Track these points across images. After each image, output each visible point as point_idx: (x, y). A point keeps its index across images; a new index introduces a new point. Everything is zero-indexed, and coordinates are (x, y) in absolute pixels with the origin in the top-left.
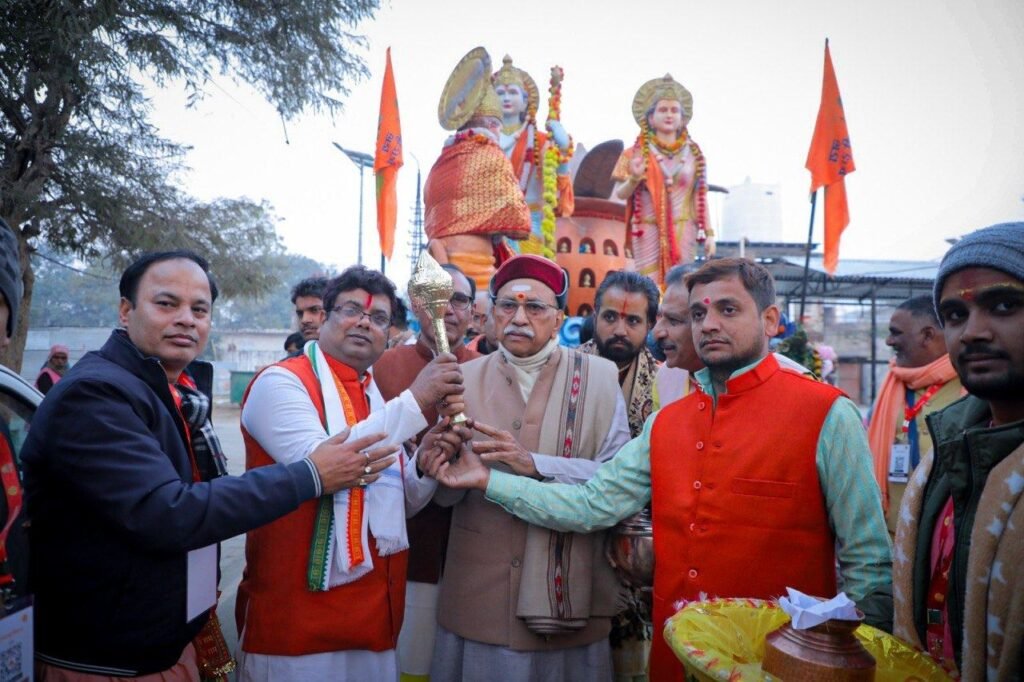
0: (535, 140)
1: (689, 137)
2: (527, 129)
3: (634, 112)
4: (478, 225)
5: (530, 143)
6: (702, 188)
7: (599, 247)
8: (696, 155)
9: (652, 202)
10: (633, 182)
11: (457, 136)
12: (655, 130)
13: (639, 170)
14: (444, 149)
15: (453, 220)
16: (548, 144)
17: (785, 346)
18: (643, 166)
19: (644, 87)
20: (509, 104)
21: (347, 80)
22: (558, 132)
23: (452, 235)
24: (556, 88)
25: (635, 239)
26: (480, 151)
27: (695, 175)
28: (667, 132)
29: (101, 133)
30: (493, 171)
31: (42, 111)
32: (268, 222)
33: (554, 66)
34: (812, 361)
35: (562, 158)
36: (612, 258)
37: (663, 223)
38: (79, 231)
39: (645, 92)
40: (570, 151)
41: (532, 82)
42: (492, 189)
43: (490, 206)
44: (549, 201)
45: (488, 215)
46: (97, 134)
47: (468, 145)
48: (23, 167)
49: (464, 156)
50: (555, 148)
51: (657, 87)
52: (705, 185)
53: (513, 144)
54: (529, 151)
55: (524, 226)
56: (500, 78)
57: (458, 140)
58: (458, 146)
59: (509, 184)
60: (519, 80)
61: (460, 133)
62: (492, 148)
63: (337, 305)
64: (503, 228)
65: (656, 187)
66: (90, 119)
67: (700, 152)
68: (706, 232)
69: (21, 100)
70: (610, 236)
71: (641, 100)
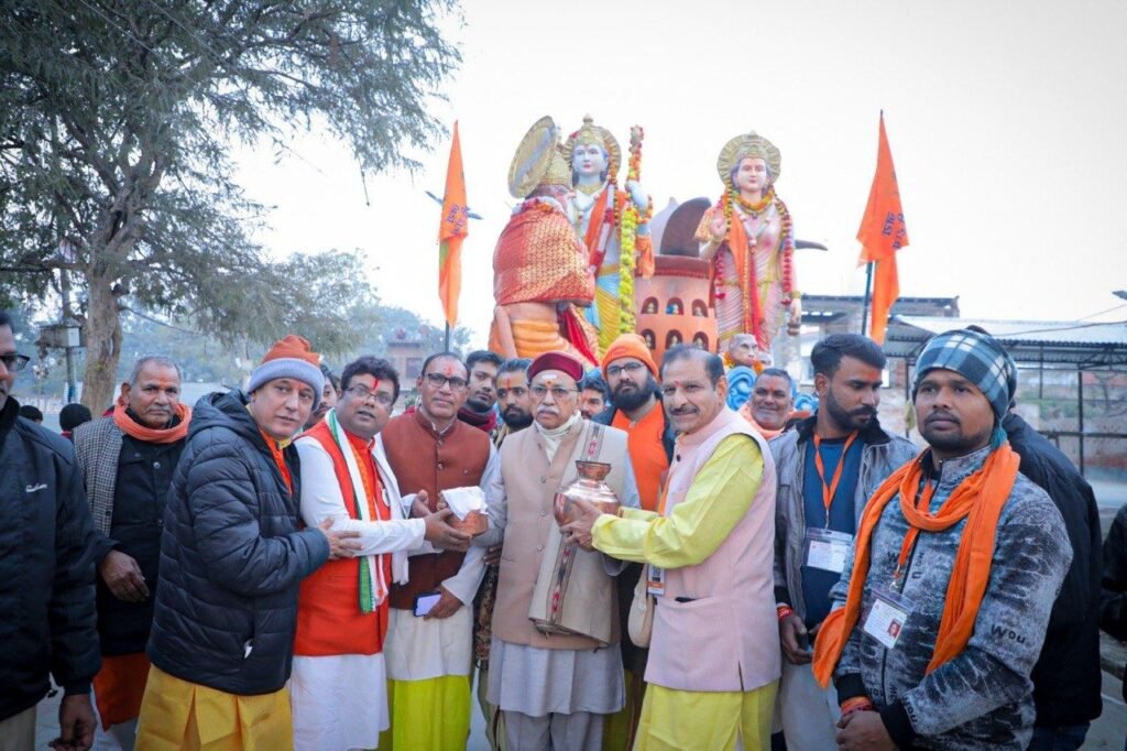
0: (615, 200)
1: (776, 195)
2: (607, 188)
3: (719, 170)
4: (541, 293)
5: (610, 204)
6: (788, 246)
7: (688, 307)
8: (783, 214)
9: (735, 263)
10: (715, 243)
11: (524, 204)
12: (739, 189)
13: (721, 230)
15: (518, 288)
16: (627, 204)
18: (724, 227)
19: (730, 143)
20: (590, 163)
21: (430, 139)
22: (636, 194)
23: (516, 303)
24: (636, 148)
25: (717, 301)
26: (545, 220)
27: (781, 235)
28: (752, 191)
29: (190, 192)
30: (554, 240)
31: (135, 175)
32: (361, 271)
33: (633, 126)
35: (640, 219)
36: (701, 319)
37: (746, 286)
38: (166, 288)
39: (730, 149)
40: (650, 212)
41: (614, 140)
42: (555, 258)
43: (553, 274)
45: (551, 283)
46: (187, 195)
47: (533, 213)
48: (115, 228)
49: (530, 224)
50: (634, 210)
51: (743, 144)
52: (792, 241)
53: (591, 205)
54: (608, 211)
55: (586, 294)
56: (579, 138)
58: (524, 215)
59: (572, 253)
60: (600, 139)
61: (527, 201)
62: (556, 217)
64: (566, 296)
65: (738, 247)
66: (180, 179)
67: (786, 210)
68: (791, 295)
69: (116, 163)
71: (726, 157)
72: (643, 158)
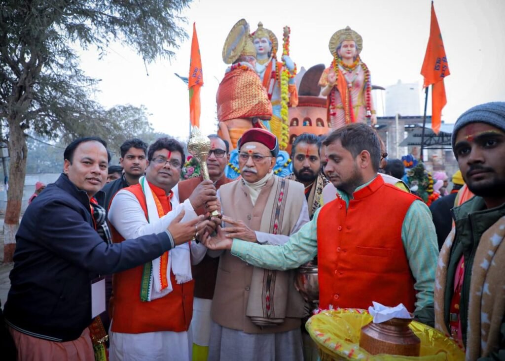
0: (276, 67)
1: (361, 60)
2: (272, 60)
3: (330, 48)
4: (244, 113)
5: (274, 68)
6: (368, 88)
7: (314, 122)
8: (365, 70)
9: (341, 97)
10: (330, 86)
11: (232, 67)
12: (341, 58)
13: (333, 80)
14: (226, 74)
15: (231, 111)
16: (283, 68)
17: (412, 172)
18: (335, 78)
19: (336, 34)
20: (262, 48)
21: (177, 40)
22: (288, 62)
23: (231, 119)
24: (287, 38)
25: (332, 117)
26: (244, 74)
27: (364, 81)
28: (348, 58)
29: (57, 75)
30: (250, 85)
31: (28, 66)
32: (144, 116)
33: (285, 26)
34: (427, 180)
35: (291, 75)
36: (321, 128)
37: (347, 108)
38: (49, 125)
39: (335, 37)
40: (295, 71)
41: (274, 36)
42: (251, 94)
43: (250, 103)
44: (284, 99)
45: (249, 108)
46: (55, 76)
47: (237, 71)
48: (20, 95)
49: (236, 77)
50: (287, 71)
51: (342, 34)
52: (370, 86)
53: (264, 70)
54: (273, 72)
55: (268, 113)
56: (256, 35)
57: (233, 69)
58: (232, 72)
59: (260, 91)
60: (267, 35)
61: (233, 65)
62: (250, 72)
63: (153, 158)
64: (257, 115)
65: (342, 88)
66: (51, 68)
67: (367, 68)
68: (371, 112)
69: (19, 61)
70: (319, 116)
71: (334, 42)
72: (290, 44)
